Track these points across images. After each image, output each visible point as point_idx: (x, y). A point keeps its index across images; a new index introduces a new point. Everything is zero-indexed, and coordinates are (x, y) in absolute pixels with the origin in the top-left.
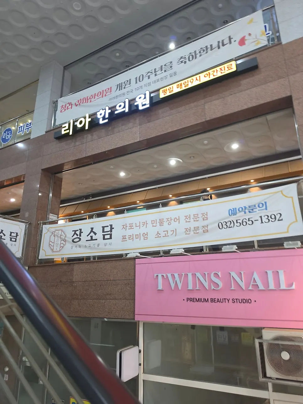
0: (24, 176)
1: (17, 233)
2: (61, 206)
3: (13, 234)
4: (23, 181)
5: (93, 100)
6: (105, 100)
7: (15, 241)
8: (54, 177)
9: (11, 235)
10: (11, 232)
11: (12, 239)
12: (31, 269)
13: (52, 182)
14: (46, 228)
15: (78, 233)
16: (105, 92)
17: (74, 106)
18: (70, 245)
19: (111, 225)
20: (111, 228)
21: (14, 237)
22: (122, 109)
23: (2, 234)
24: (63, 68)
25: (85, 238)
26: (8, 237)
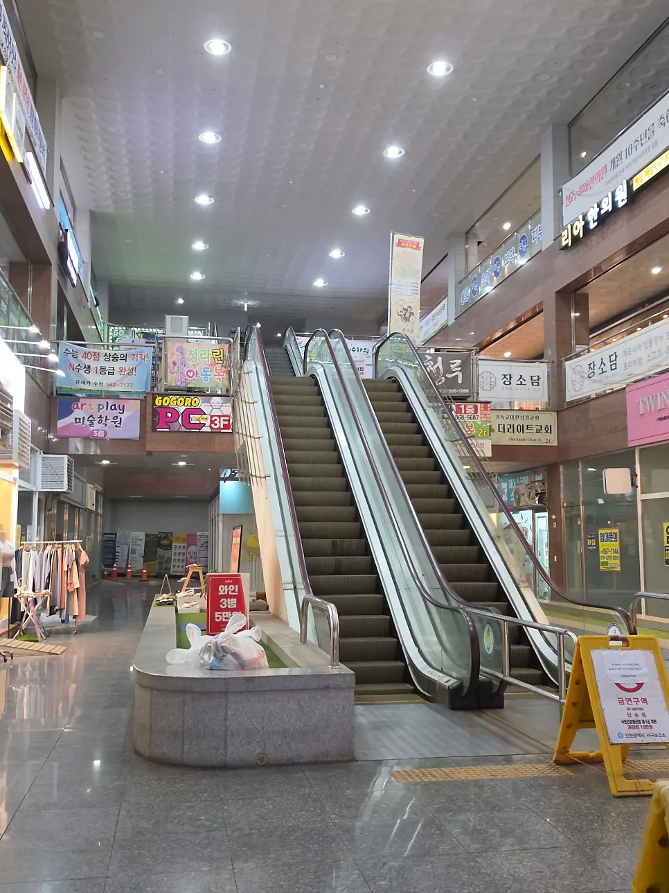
0: (540, 304)
1: (538, 376)
2: (591, 336)
4: (541, 311)
5: (592, 185)
6: (603, 182)
7: (538, 385)
8: (575, 295)
9: (532, 379)
10: (532, 377)
11: (534, 384)
12: (560, 413)
13: (572, 303)
14: (568, 365)
15: (592, 366)
16: (602, 173)
17: (577, 196)
18: (587, 381)
19: (615, 353)
20: (616, 356)
21: (535, 381)
22: (607, 207)
23: (521, 380)
24: (566, 128)
25: (598, 371)
26: (529, 382)
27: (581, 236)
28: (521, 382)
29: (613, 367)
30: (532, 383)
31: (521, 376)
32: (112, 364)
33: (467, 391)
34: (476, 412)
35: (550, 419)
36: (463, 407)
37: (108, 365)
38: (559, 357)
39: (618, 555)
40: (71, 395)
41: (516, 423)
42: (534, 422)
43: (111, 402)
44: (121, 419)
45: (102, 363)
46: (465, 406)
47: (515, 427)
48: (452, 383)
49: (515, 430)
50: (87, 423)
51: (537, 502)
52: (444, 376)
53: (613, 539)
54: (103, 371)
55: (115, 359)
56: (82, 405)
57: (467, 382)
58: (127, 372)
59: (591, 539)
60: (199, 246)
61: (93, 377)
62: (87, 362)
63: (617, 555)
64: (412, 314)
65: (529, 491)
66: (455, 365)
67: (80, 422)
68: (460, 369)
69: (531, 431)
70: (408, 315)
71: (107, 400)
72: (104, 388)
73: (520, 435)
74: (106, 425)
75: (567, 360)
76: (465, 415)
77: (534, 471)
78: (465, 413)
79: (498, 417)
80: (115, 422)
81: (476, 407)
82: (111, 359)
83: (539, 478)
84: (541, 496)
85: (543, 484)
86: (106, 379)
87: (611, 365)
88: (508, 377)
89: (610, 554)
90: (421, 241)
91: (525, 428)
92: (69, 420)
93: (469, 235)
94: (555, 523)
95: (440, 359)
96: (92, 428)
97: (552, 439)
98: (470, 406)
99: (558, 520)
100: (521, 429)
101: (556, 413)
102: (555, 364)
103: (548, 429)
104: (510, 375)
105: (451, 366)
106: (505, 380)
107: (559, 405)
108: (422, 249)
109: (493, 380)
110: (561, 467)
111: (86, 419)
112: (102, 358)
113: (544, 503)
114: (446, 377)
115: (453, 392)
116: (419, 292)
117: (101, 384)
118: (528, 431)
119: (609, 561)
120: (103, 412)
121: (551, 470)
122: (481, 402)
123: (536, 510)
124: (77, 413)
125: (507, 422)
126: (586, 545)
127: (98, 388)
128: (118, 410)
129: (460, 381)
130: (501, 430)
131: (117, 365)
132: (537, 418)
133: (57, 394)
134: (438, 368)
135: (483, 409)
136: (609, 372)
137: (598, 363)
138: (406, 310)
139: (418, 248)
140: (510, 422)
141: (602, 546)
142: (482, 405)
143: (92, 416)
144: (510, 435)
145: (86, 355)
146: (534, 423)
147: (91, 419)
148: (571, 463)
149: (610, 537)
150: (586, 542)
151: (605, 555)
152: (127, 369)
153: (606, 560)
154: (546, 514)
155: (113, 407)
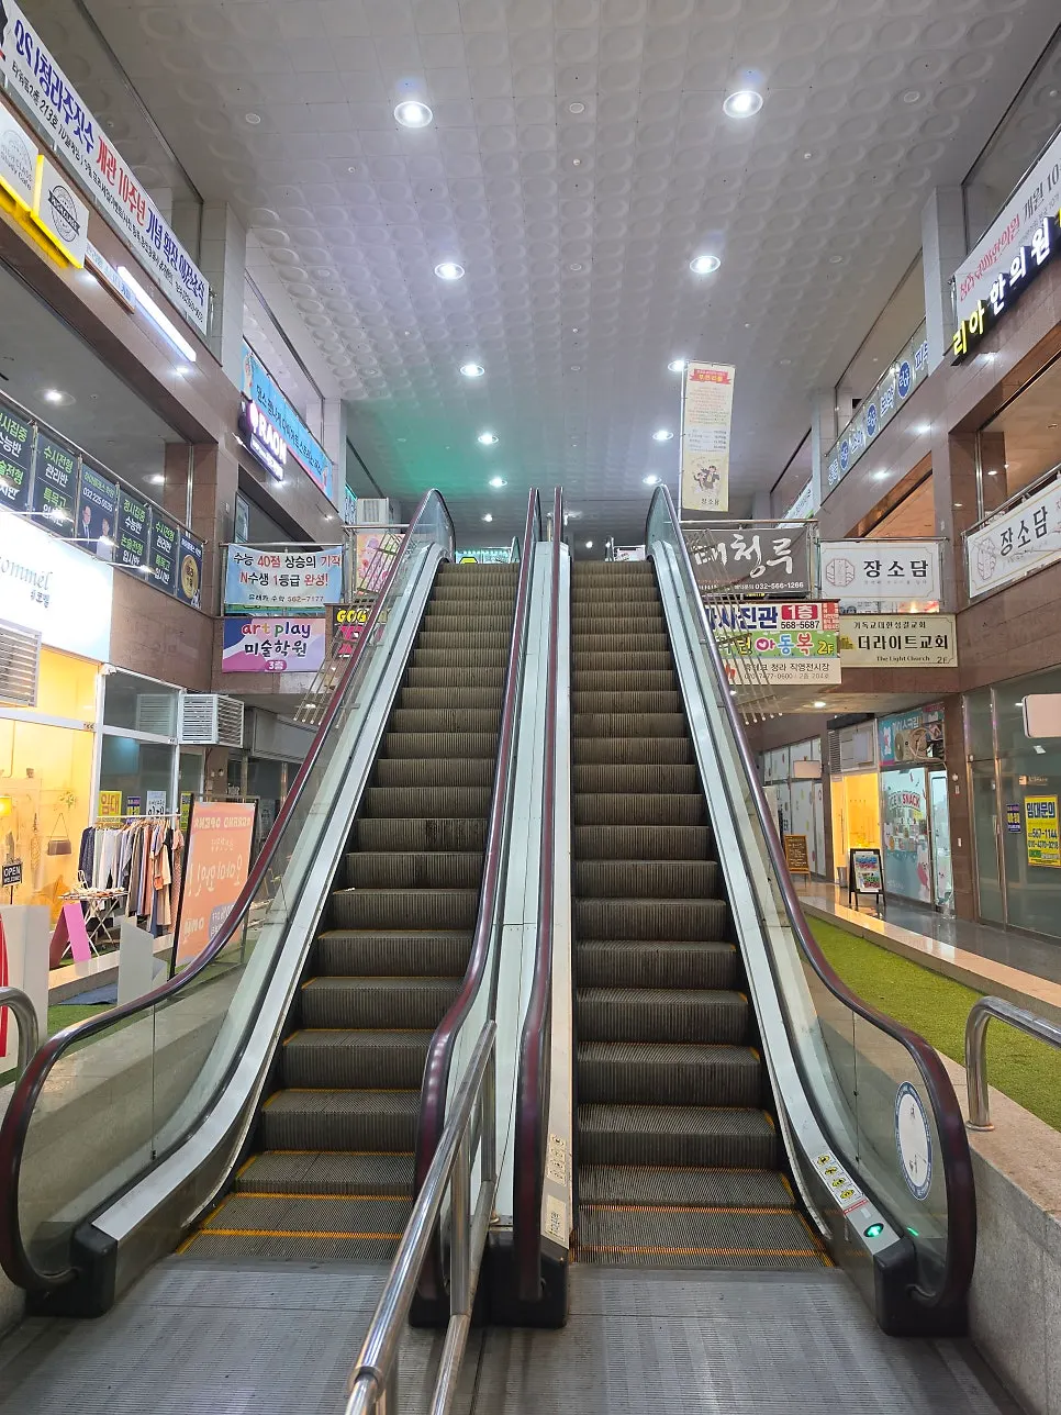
0: (928, 456)
1: (924, 562)
3: (916, 565)
5: (998, 254)
6: (1014, 243)
7: (924, 575)
8: (981, 434)
9: (913, 567)
10: (913, 563)
11: (918, 573)
12: (960, 617)
13: (977, 448)
14: (971, 540)
15: (1007, 536)
16: (1011, 230)
17: (976, 279)
18: (1000, 562)
19: (1043, 508)
20: (1045, 513)
21: (920, 570)
22: (1018, 272)
23: (896, 568)
24: (959, 189)
25: (1016, 542)
26: (908, 571)
27: (981, 331)
28: (896, 572)
29: (1041, 531)
30: (915, 573)
31: (896, 563)
32: (296, 571)
33: (801, 585)
34: (815, 615)
35: (946, 626)
36: (793, 609)
37: (291, 573)
38: (957, 530)
39: (1057, 840)
40: (244, 615)
41: (888, 633)
42: (919, 631)
43: (292, 623)
44: (305, 645)
45: (283, 570)
46: (797, 607)
47: (887, 640)
48: (777, 573)
49: (887, 644)
50: (261, 651)
51: (931, 754)
52: (764, 563)
53: (1047, 814)
54: (284, 581)
55: (301, 565)
56: (255, 627)
57: (801, 571)
58: (315, 581)
59: (1013, 812)
60: (487, 439)
61: (271, 590)
62: (264, 570)
63: (1055, 840)
64: (716, 477)
65: (916, 737)
66: (781, 546)
67: (252, 650)
68: (789, 552)
69: (912, 645)
70: (709, 479)
71: (288, 620)
72: (286, 603)
73: (896, 652)
74: (286, 653)
75: (971, 533)
76: (798, 622)
77: (927, 707)
78: (797, 618)
79: (858, 625)
80: (297, 650)
81: (815, 609)
82: (295, 564)
83: (934, 718)
84: (936, 746)
85: (940, 727)
86: (290, 591)
87: (1037, 530)
88: (874, 565)
89: (1043, 838)
90: (731, 371)
91: (903, 640)
92: (239, 647)
93: (840, 391)
94: (957, 788)
95: (756, 539)
96: (267, 659)
97: (949, 658)
98: (805, 607)
99: (963, 782)
100: (896, 642)
101: (954, 617)
102: (952, 542)
103: (942, 642)
104: (878, 562)
105: (775, 548)
106: (870, 569)
107: (960, 603)
108: (732, 382)
109: (850, 569)
110: (965, 700)
111: (259, 646)
112: (283, 564)
113: (942, 755)
114: (766, 566)
115: (778, 587)
116: (727, 445)
117: (281, 598)
118: (908, 645)
119: (1043, 850)
120: (282, 636)
121: (950, 703)
122: (822, 601)
123: (931, 767)
124: (249, 639)
125: (873, 633)
126: (1006, 823)
127: (278, 604)
128: (302, 634)
129: (789, 570)
130: (864, 645)
131: (303, 573)
132: (923, 625)
133: (225, 615)
134: (753, 553)
135: (826, 611)
136: (1035, 542)
137: (1016, 529)
138: (708, 472)
139: (725, 380)
140: (879, 632)
141: (1032, 824)
142: (825, 604)
143: (267, 642)
144: (878, 652)
145: (262, 561)
146: (919, 634)
147: (266, 646)
148: (980, 693)
149: (1042, 810)
150: (1004, 819)
151: (1036, 840)
152: (316, 577)
153: (1036, 848)
154: (944, 773)
155: (295, 630)
